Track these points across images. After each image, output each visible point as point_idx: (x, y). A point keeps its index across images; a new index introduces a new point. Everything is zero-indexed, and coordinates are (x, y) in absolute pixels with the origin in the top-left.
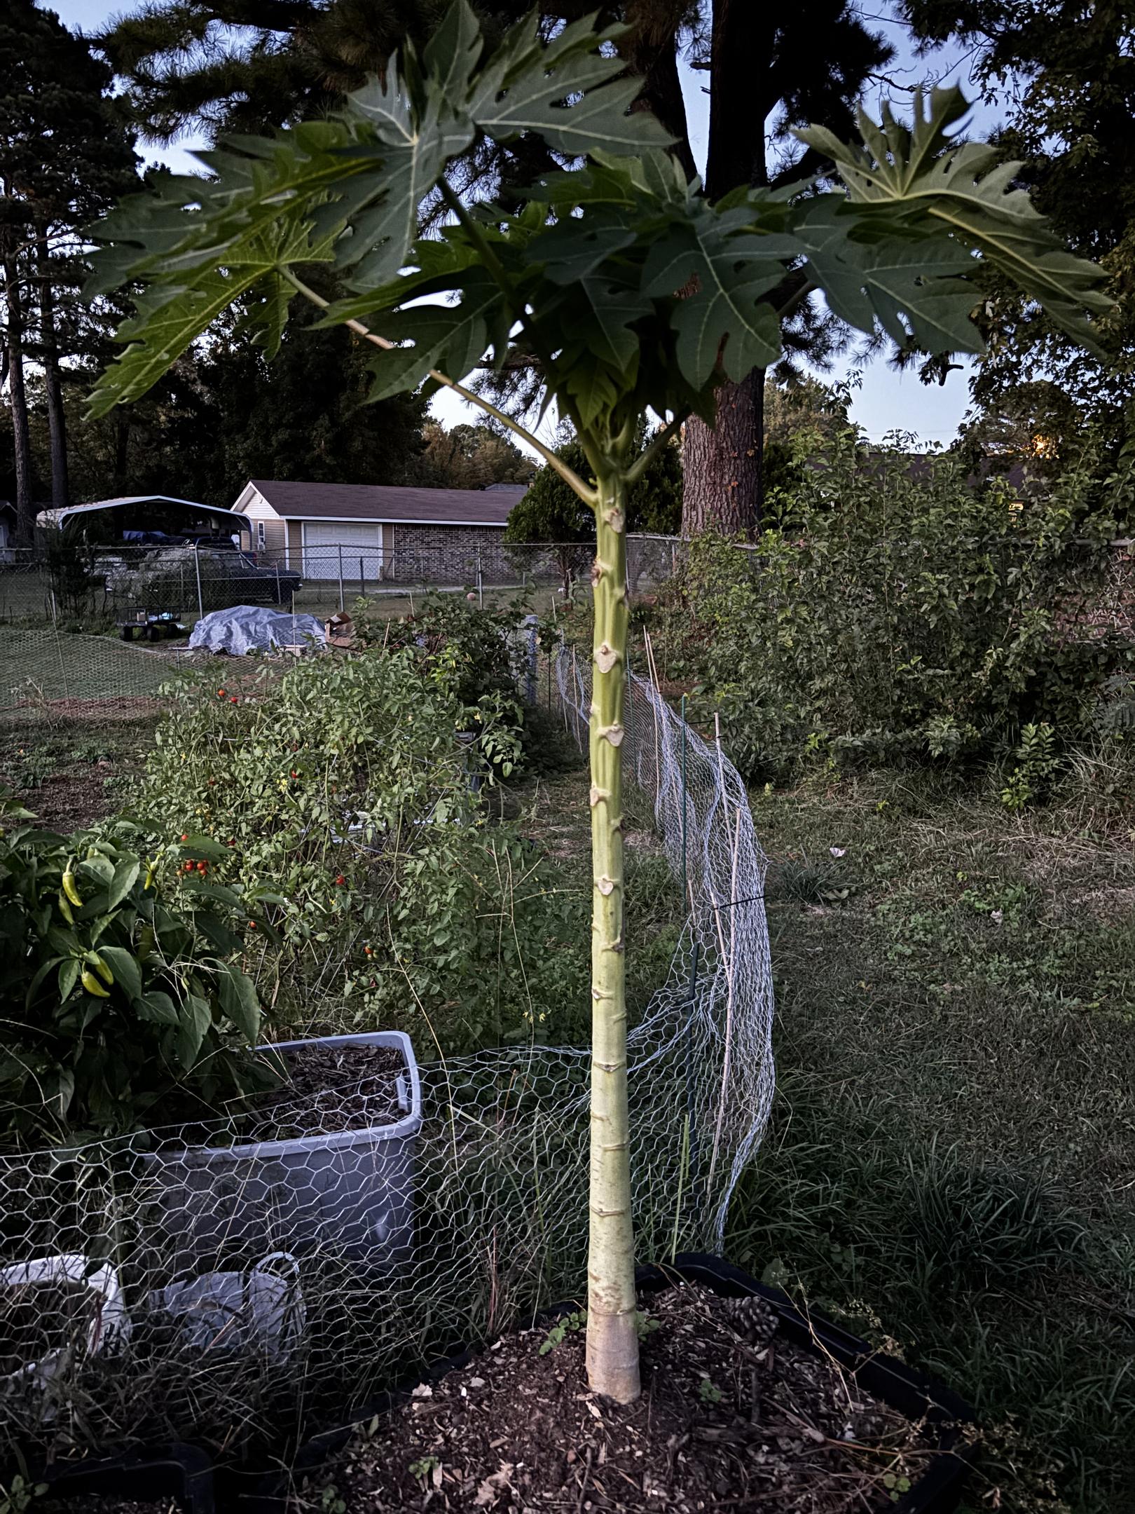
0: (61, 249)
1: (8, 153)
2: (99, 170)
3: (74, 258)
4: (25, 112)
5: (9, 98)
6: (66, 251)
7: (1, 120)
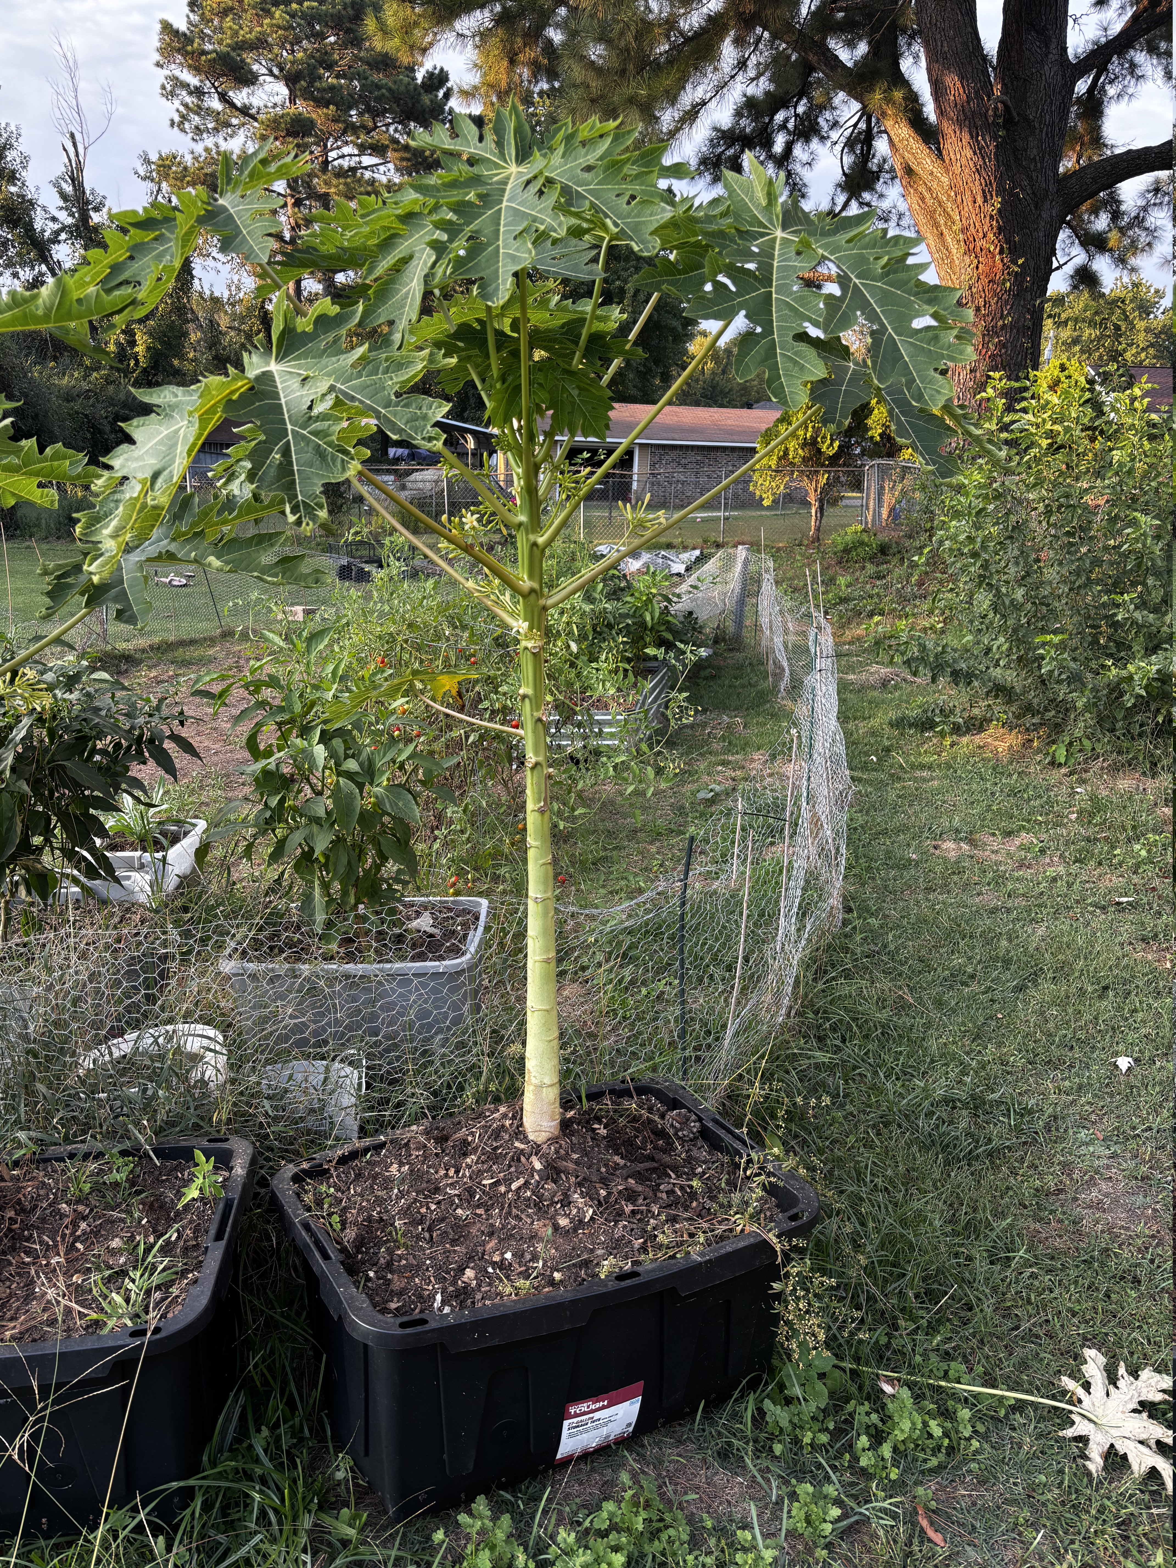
0: (340, 161)
1: (293, 63)
2: (378, 77)
3: (353, 170)
4: (310, 18)
5: (294, 6)
6: (346, 163)
7: (285, 29)
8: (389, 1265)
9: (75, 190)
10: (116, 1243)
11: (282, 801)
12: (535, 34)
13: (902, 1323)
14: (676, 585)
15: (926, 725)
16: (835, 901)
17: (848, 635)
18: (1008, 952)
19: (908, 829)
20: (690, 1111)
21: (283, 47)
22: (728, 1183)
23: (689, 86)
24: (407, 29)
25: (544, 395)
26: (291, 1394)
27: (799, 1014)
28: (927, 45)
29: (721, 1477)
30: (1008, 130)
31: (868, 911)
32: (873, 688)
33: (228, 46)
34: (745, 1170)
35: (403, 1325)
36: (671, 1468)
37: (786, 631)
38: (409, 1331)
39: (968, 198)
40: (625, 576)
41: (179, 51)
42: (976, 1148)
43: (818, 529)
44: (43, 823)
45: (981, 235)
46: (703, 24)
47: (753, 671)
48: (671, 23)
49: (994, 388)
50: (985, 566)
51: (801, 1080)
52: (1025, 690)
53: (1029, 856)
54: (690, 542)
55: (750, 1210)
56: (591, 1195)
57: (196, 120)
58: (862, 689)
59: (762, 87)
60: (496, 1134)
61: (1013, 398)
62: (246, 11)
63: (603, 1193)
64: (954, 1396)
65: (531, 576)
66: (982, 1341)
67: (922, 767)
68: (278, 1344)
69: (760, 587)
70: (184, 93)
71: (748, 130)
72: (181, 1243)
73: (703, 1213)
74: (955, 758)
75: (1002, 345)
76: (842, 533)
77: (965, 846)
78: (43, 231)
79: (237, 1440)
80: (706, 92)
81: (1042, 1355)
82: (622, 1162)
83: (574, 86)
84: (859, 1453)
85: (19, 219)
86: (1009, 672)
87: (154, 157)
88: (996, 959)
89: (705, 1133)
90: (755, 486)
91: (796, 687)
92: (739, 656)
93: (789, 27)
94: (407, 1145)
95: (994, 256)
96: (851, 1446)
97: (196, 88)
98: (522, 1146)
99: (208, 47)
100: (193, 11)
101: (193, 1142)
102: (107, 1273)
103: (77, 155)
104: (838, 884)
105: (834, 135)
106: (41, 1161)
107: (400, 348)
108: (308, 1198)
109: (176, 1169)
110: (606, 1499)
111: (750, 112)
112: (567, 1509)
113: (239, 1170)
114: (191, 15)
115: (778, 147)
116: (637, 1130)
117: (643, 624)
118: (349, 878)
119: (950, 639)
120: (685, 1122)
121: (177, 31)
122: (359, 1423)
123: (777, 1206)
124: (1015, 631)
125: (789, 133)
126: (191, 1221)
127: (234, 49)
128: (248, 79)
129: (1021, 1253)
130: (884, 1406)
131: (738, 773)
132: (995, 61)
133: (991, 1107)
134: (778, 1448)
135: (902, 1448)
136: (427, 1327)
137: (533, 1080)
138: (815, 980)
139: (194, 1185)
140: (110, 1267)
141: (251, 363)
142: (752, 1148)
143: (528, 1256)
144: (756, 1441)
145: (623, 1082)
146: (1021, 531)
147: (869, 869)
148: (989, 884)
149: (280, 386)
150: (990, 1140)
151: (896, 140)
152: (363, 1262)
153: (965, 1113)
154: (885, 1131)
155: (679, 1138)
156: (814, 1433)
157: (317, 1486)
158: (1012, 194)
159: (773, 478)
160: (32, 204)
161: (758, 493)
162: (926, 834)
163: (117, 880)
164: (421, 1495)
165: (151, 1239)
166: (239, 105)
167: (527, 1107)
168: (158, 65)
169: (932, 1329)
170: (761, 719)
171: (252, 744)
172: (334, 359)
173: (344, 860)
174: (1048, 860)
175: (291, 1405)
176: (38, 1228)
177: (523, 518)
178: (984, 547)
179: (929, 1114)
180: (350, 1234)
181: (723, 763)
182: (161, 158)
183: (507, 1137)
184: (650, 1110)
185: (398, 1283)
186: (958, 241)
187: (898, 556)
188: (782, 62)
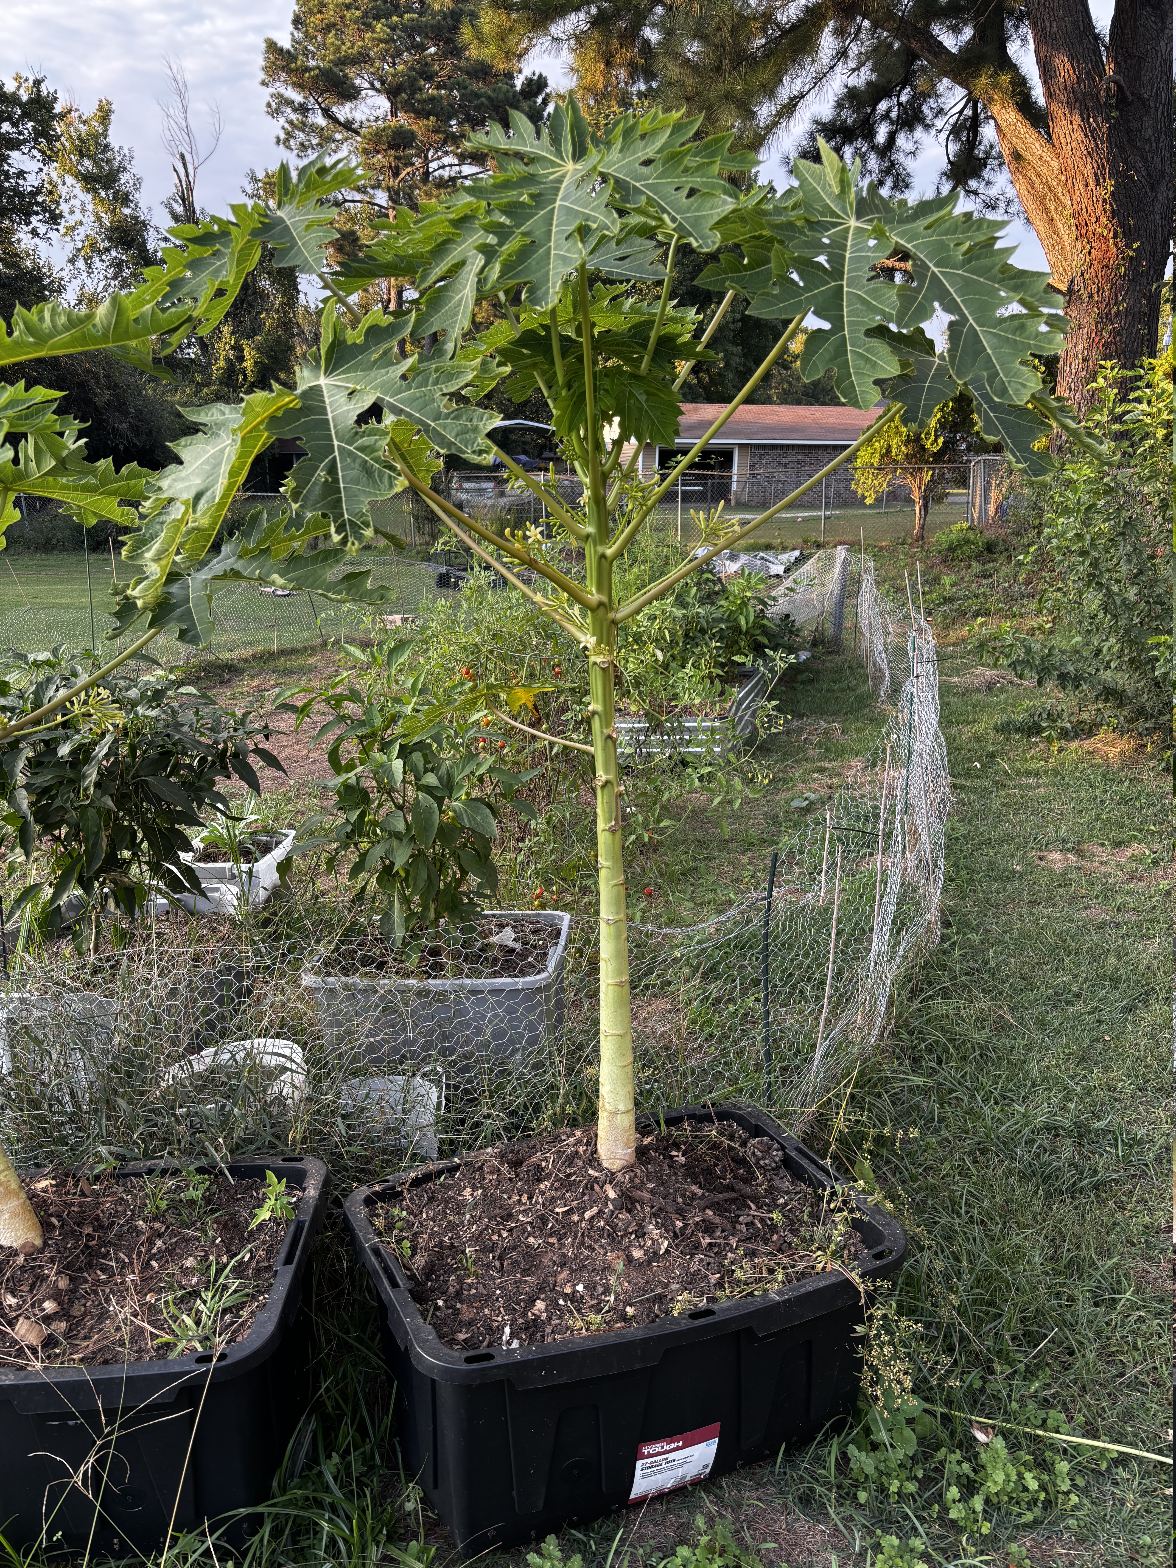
0: (441, 171)
1: (394, 76)
2: (477, 86)
3: (453, 179)
4: (410, 30)
5: (395, 19)
6: (446, 173)
7: (386, 42)
8: (458, 1294)
9: (186, 210)
10: (190, 1262)
11: (362, 815)
12: (631, 35)
13: (997, 1367)
14: (773, 587)
15: (1032, 729)
16: (933, 916)
17: (953, 636)
18: (1117, 970)
19: (1013, 839)
20: (772, 1139)
21: (384, 60)
22: (811, 1215)
23: (786, 80)
24: (503, 35)
25: (609, 401)
26: (362, 1418)
27: (892, 1034)
28: (1035, 26)
29: (802, 1524)
30: (1121, 111)
31: (968, 926)
32: (978, 691)
33: (331, 61)
34: (829, 1203)
35: (468, 1360)
36: (750, 1512)
37: (887, 633)
38: (474, 1366)
39: (1079, 183)
40: (720, 579)
41: (283, 68)
42: (1080, 1180)
43: (922, 527)
44: (128, 838)
45: (1093, 219)
46: (802, 15)
47: (852, 674)
48: (768, 17)
49: (1105, 378)
50: (1095, 564)
51: (894, 1103)
52: (1138, 693)
53: (1141, 867)
54: (789, 542)
55: (833, 1246)
56: (666, 1226)
57: (301, 136)
58: (967, 692)
59: (864, 77)
60: (571, 1160)
61: (1126, 387)
62: (348, 26)
63: (679, 1224)
64: (1052, 1446)
65: (599, 590)
66: (1084, 1389)
67: (1028, 773)
68: (350, 1368)
69: (860, 587)
70: (289, 110)
71: (849, 121)
72: (254, 1264)
73: (784, 1247)
74: (1063, 764)
75: (1117, 332)
76: (947, 531)
77: (1072, 858)
78: (156, 251)
79: (308, 1467)
80: (804, 84)
81: (1148, 1405)
82: (700, 1192)
83: (670, 84)
84: (950, 1504)
85: (133, 240)
86: (1120, 675)
87: (261, 175)
88: (1104, 977)
89: (787, 1163)
90: (857, 484)
91: (896, 690)
92: (839, 659)
93: (889, 14)
94: (481, 1168)
95: (1107, 241)
96: (941, 1495)
97: (301, 105)
98: (596, 1174)
99: (312, 63)
100: (297, 29)
101: (269, 1161)
102: (180, 1293)
103: (187, 175)
104: (937, 898)
105: (939, 123)
106: (121, 1176)
107: (452, 358)
108: (379, 1222)
109: (251, 1187)
110: (681, 1543)
111: (851, 103)
112: (641, 1551)
113: (312, 1192)
114: (296, 33)
115: (881, 137)
116: (717, 1158)
117: (737, 629)
118: (430, 892)
119: (1059, 641)
120: (767, 1150)
121: (282, 49)
122: (428, 1455)
123: (862, 1242)
124: (1127, 631)
125: (892, 122)
126: (264, 1242)
127: (336, 65)
128: (350, 94)
129: (1127, 1295)
130: (976, 1455)
131: (835, 780)
132: (1107, 39)
133: (1097, 1136)
134: (863, 1496)
135: (995, 1500)
136: (493, 1363)
137: (607, 1106)
138: (910, 999)
139: (266, 1206)
140: (182, 1287)
141: (302, 378)
142: (837, 1179)
143: (600, 1289)
144: (839, 1487)
145: (704, 1106)
146: (1134, 527)
147: (971, 881)
148: (1097, 897)
149: (327, 401)
150: (1095, 1172)
151: (1003, 125)
152: (433, 1290)
153: (1069, 1141)
154: (981, 1158)
155: (760, 1167)
156: (901, 1481)
157: (386, 1516)
158: (1126, 176)
159: (876, 477)
160: (145, 225)
161: (860, 492)
162: (1031, 845)
163: (203, 893)
164: (491, 1531)
165: (225, 1259)
166: (342, 120)
167: (601, 1133)
168: (264, 83)
169: (1030, 1374)
170: (859, 724)
171: (334, 757)
172: (383, 371)
173: (424, 875)
174: (1161, 872)
175: (362, 1430)
176: (115, 1245)
177: (590, 529)
178: (1093, 545)
179: (1030, 1142)
180: (420, 1261)
181: (820, 770)
182: (267, 176)
183: (580, 1164)
184: (731, 1137)
185: (467, 1313)
186: (1070, 226)
187: (1005, 554)
188: (883, 50)
